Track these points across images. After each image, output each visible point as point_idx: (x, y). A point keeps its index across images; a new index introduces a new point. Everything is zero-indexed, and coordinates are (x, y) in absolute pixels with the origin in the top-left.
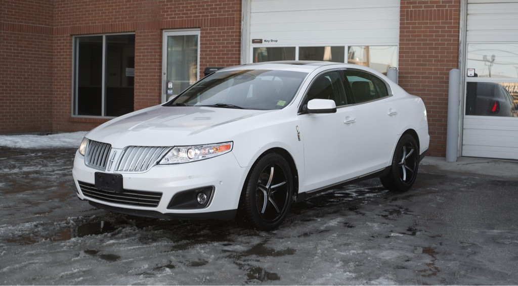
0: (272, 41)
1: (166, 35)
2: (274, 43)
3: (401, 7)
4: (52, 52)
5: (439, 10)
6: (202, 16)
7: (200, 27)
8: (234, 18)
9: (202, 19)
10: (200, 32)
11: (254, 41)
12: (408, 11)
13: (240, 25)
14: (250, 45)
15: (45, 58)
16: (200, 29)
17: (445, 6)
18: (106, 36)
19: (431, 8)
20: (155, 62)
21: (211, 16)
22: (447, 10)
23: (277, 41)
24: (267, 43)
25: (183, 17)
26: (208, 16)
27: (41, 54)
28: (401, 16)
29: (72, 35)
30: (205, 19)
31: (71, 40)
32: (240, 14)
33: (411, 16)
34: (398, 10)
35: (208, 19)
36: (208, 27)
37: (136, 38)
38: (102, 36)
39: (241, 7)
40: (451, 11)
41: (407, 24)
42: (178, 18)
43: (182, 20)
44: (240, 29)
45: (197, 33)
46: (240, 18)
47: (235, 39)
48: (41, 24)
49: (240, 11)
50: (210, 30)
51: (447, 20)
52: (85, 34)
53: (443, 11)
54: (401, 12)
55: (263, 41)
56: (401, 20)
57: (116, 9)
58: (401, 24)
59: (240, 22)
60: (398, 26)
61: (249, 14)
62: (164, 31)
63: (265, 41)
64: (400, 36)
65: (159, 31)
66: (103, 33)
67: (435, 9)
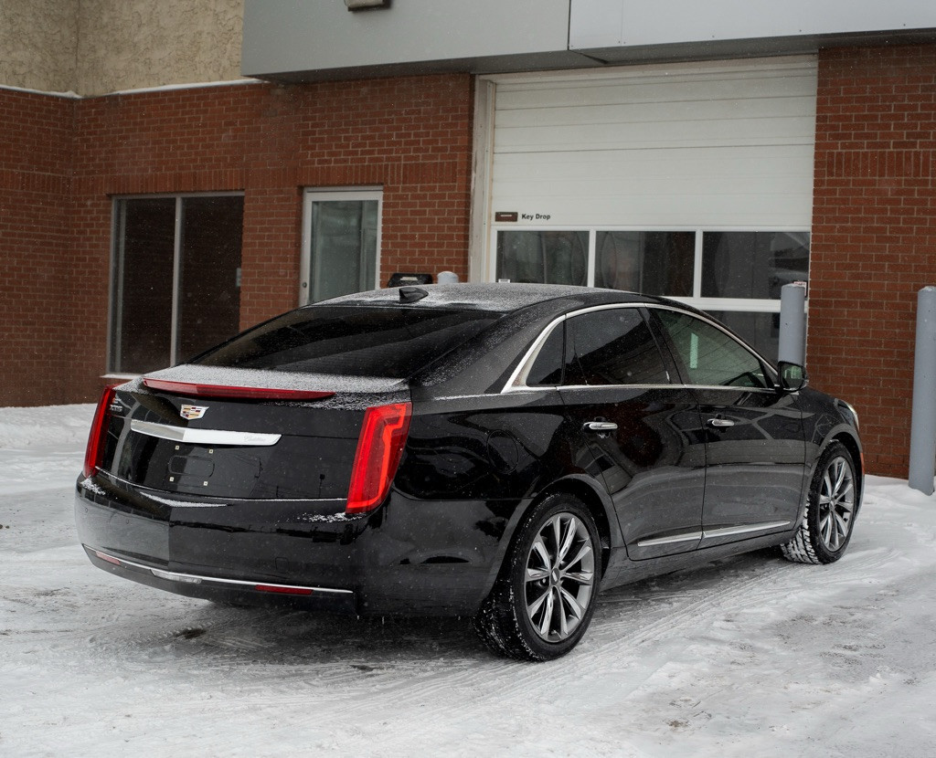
0: (538, 216)
1: (310, 198)
2: (542, 221)
3: (817, 146)
4: (67, 232)
5: (900, 154)
6: (388, 159)
7: (382, 184)
8: (454, 165)
9: (387, 166)
10: (382, 193)
11: (500, 217)
12: (831, 155)
13: (469, 181)
14: (490, 226)
15: (50, 244)
16: (381, 188)
17: (914, 145)
18: (183, 199)
19: (883, 147)
20: (286, 260)
21: (407, 158)
22: (917, 154)
23: (548, 217)
24: (528, 221)
25: (345, 161)
26: (399, 159)
27: (40, 237)
28: (817, 164)
29: (110, 196)
30: (393, 166)
31: (110, 205)
32: (470, 157)
33: (839, 166)
34: (812, 150)
35: (399, 167)
36: (398, 183)
37: (246, 205)
38: (175, 199)
39: (470, 141)
40: (926, 155)
41: (830, 183)
42: (336, 161)
43: (346, 167)
44: (468, 188)
45: (376, 195)
46: (469, 164)
48: (42, 170)
49: (470, 148)
50: (404, 189)
51: (918, 175)
52: (138, 194)
53: (908, 154)
54: (817, 155)
55: (520, 217)
56: (817, 174)
57: (204, 140)
58: (817, 183)
59: (469, 172)
60: (811, 187)
61: (488, 156)
62: (306, 190)
63: (523, 216)
64: (815, 210)
65: (295, 190)
66: (176, 192)
67: (892, 150)
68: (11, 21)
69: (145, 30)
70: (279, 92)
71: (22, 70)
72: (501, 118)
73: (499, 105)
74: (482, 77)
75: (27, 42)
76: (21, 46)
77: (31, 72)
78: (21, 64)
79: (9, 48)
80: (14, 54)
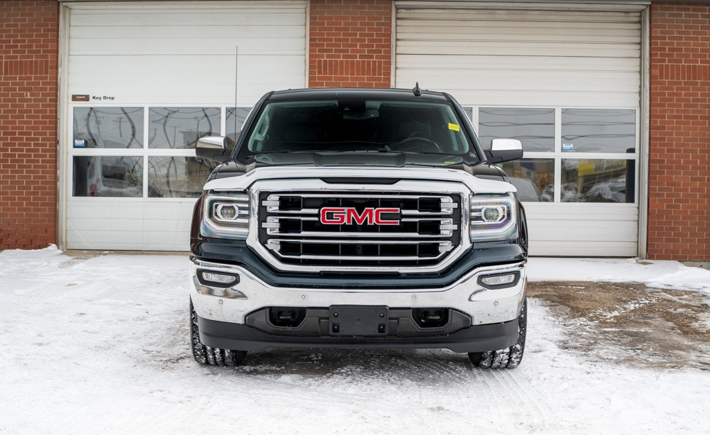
0: (105, 98)
2: (108, 101)
3: (311, 56)
5: (363, 62)
8: (47, 62)
11: (75, 98)
12: (320, 61)
13: (57, 73)
14: (68, 104)
17: (372, 57)
19: (353, 58)
21: (7, 57)
22: (374, 62)
23: (113, 98)
24: (98, 101)
28: (311, 67)
32: (57, 57)
33: (325, 69)
34: (307, 59)
40: (380, 62)
41: (319, 78)
44: (56, 78)
46: (57, 62)
47: (48, 95)
49: (57, 52)
50: (6, 78)
53: (369, 62)
54: (311, 62)
55: (91, 98)
56: (310, 73)
58: (310, 78)
59: (57, 68)
61: (67, 56)
63: (94, 98)
67: (358, 59)
72: (74, 32)
73: (73, 23)
74: (65, 4)
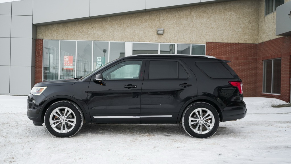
15: (253, 70)
18: (274, 60)
20: (288, 70)
27: (251, 68)
29: (263, 60)
31: (263, 62)
37: (282, 60)
48: (251, 57)
66: (272, 59)
68: (244, 31)
69: (267, 29)
70: (286, 37)
71: (247, 39)
75: (247, 35)
76: (246, 35)
77: (248, 40)
78: (246, 39)
79: (244, 36)
80: (245, 37)
